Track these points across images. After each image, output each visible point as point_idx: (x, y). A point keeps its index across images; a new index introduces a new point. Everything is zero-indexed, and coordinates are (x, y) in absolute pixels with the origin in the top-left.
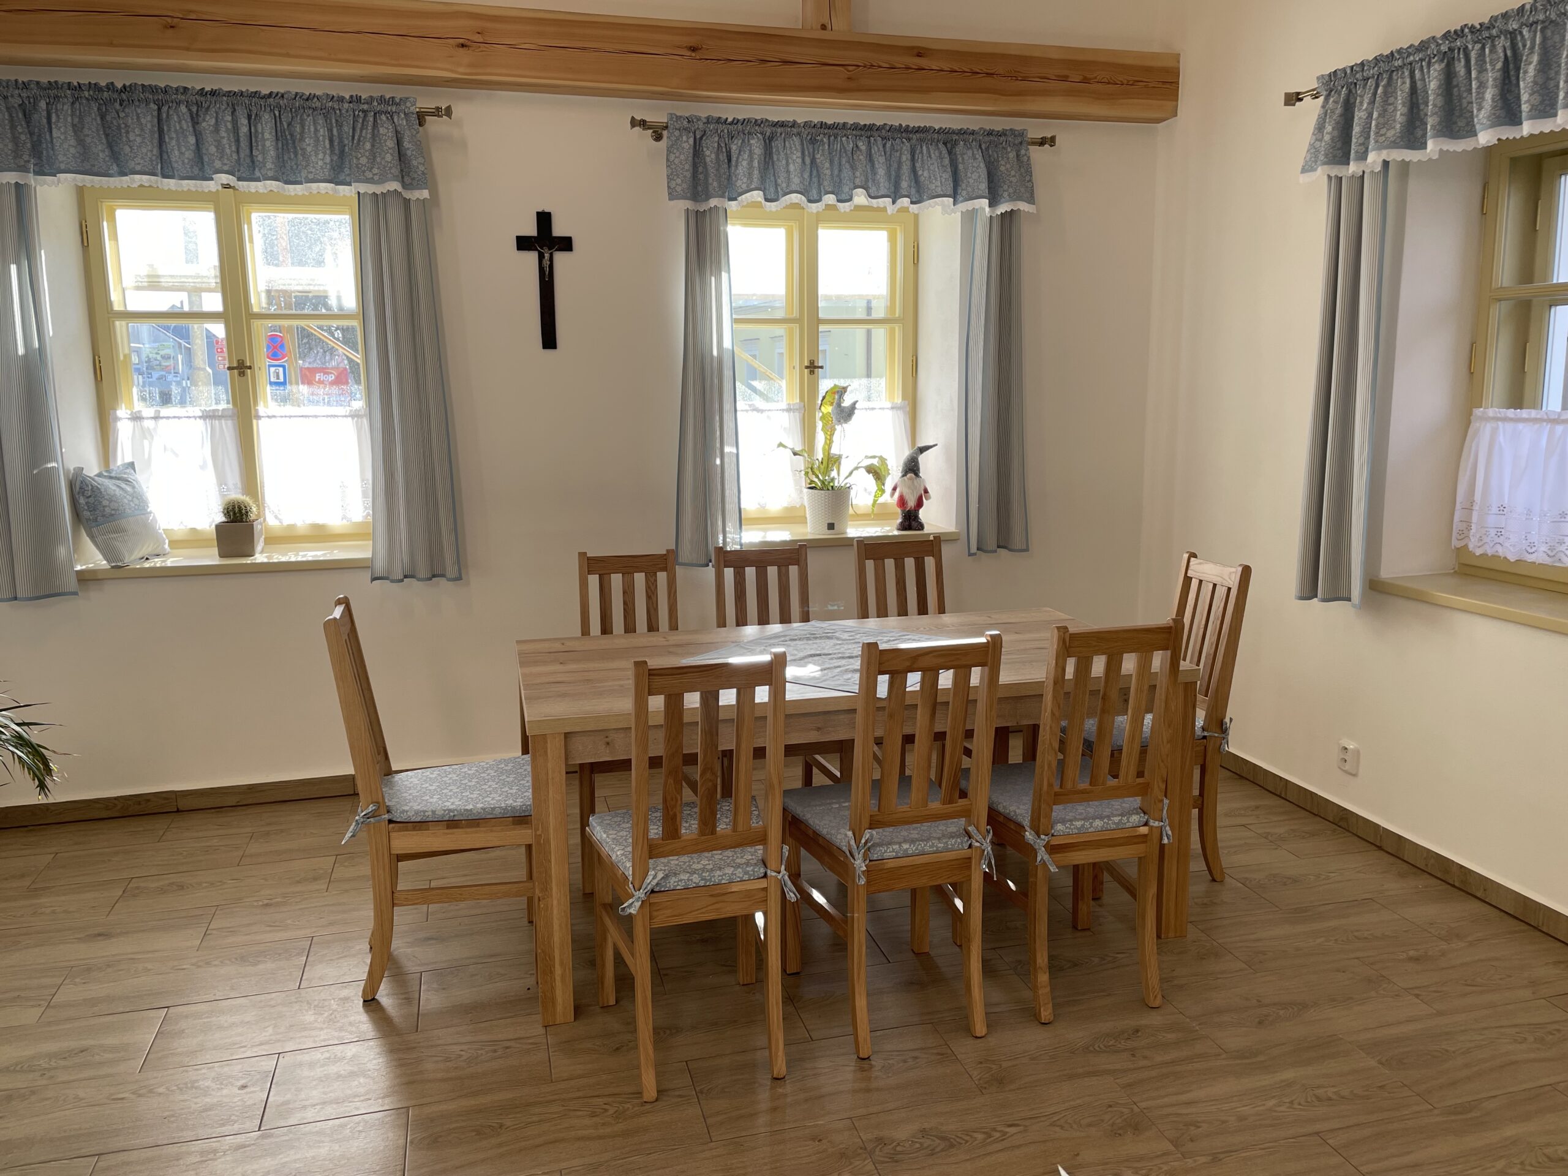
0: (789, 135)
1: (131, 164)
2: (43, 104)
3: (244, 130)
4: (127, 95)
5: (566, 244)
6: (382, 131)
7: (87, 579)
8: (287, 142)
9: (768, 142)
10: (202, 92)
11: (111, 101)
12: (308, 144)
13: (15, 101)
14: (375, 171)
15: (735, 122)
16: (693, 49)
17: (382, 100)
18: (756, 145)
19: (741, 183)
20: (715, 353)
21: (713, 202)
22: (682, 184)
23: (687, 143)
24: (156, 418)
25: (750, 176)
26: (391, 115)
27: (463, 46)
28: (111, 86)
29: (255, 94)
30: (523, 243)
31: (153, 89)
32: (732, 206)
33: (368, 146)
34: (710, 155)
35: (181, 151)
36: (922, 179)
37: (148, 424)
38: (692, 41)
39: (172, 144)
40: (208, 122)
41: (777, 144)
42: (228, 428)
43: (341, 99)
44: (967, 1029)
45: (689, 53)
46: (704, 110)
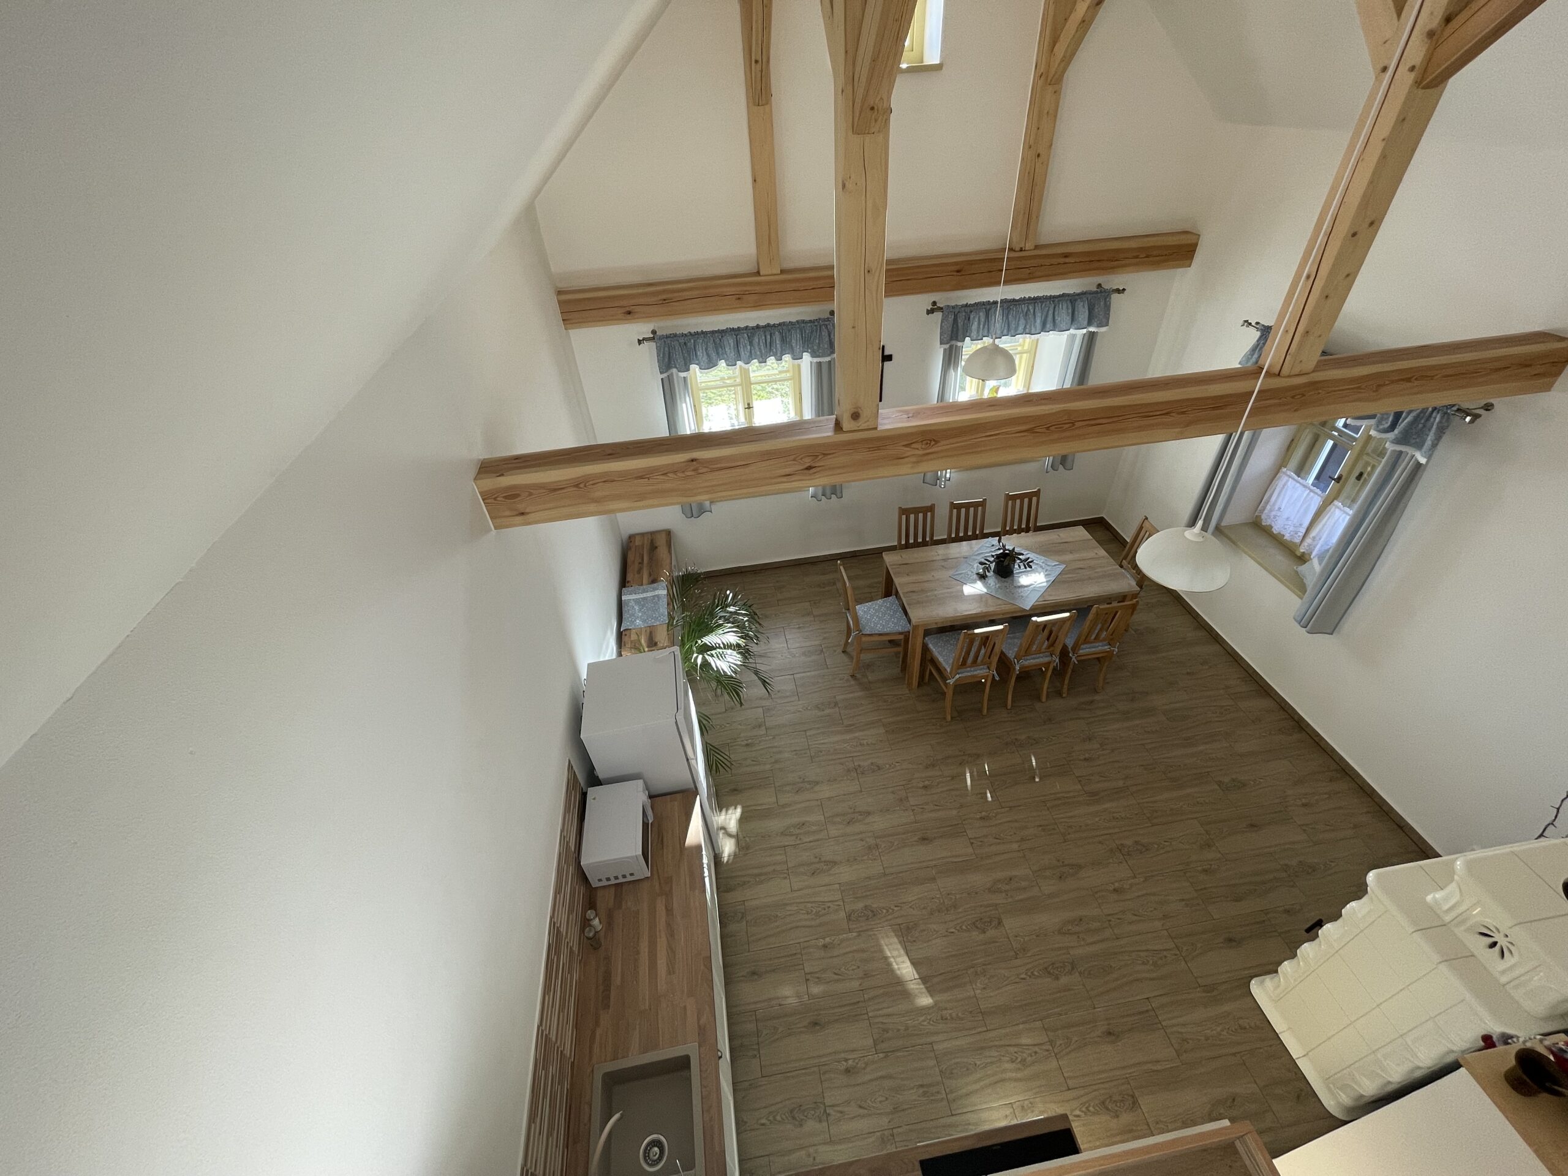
0: (998, 307)
2: (693, 342)
3: (768, 341)
9: (988, 313)
10: (752, 327)
11: (717, 337)
13: (682, 341)
14: (820, 351)
15: (974, 304)
17: (823, 320)
18: (982, 315)
22: (945, 338)
23: (951, 318)
26: (826, 326)
29: (774, 324)
31: (734, 329)
33: (817, 341)
34: (960, 324)
36: (1057, 322)
38: (957, 268)
41: (992, 313)
43: (807, 322)
44: (1039, 699)
45: (955, 274)
46: (959, 300)
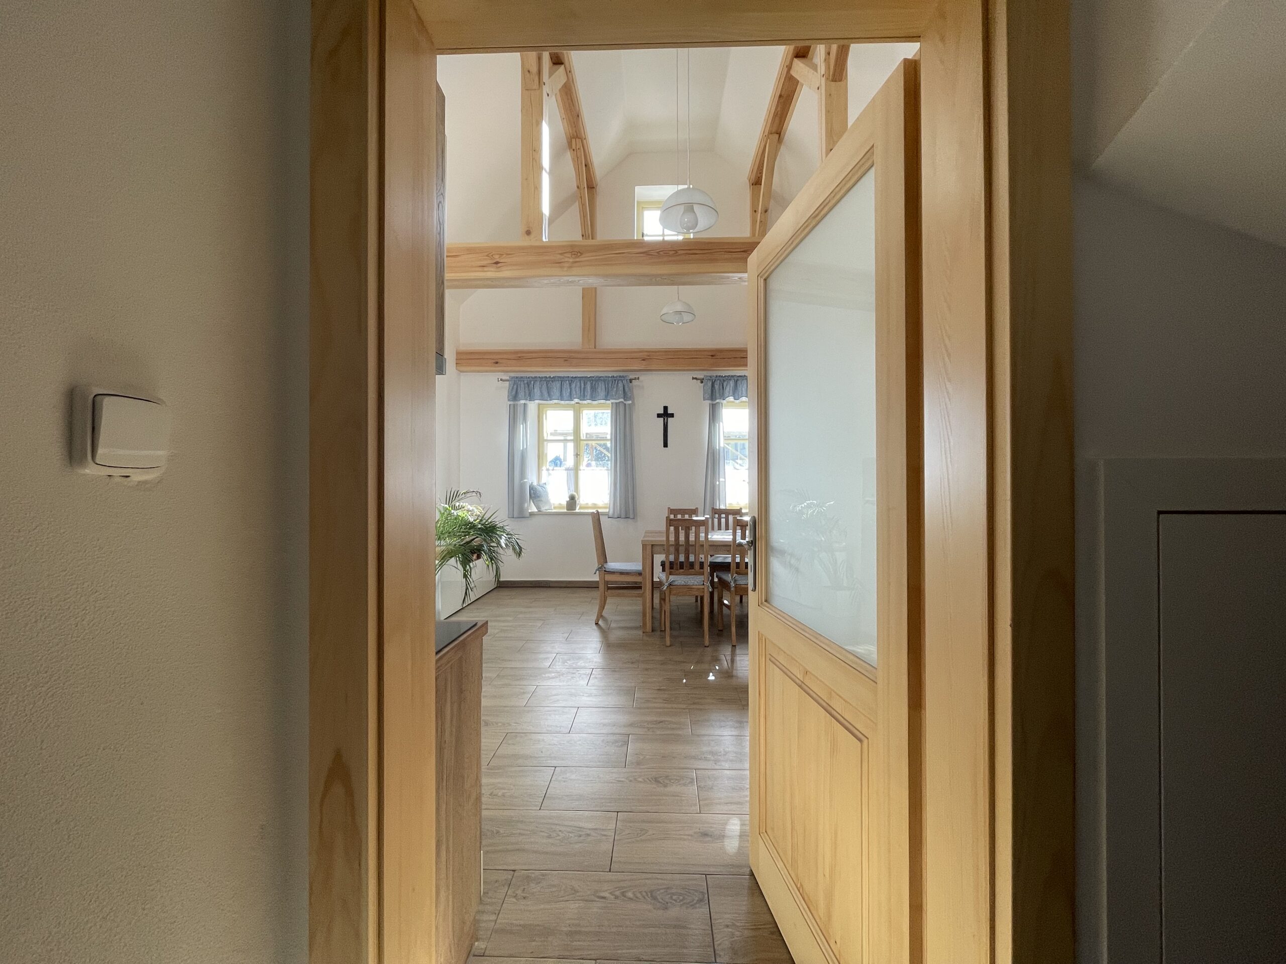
0: (743, 380)
1: (553, 398)
2: (532, 382)
3: (583, 387)
4: (554, 379)
5: (672, 415)
6: (619, 385)
7: (532, 514)
8: (594, 389)
9: (736, 382)
10: (572, 377)
11: (549, 381)
12: (599, 390)
13: (526, 382)
14: (617, 396)
15: (725, 376)
16: (712, 356)
17: (620, 377)
18: (732, 383)
19: (726, 395)
20: (717, 448)
21: (718, 401)
22: (707, 396)
23: (710, 384)
24: (553, 470)
25: (729, 392)
26: (622, 381)
27: (643, 360)
28: (550, 377)
29: (586, 377)
30: (659, 416)
31: (560, 377)
32: (724, 402)
33: (615, 389)
34: (717, 387)
35: (566, 393)
37: (551, 472)
38: (712, 353)
39: (564, 392)
40: (573, 386)
41: (739, 382)
42: (572, 472)
43: (609, 377)
45: (710, 357)
46: (715, 374)
